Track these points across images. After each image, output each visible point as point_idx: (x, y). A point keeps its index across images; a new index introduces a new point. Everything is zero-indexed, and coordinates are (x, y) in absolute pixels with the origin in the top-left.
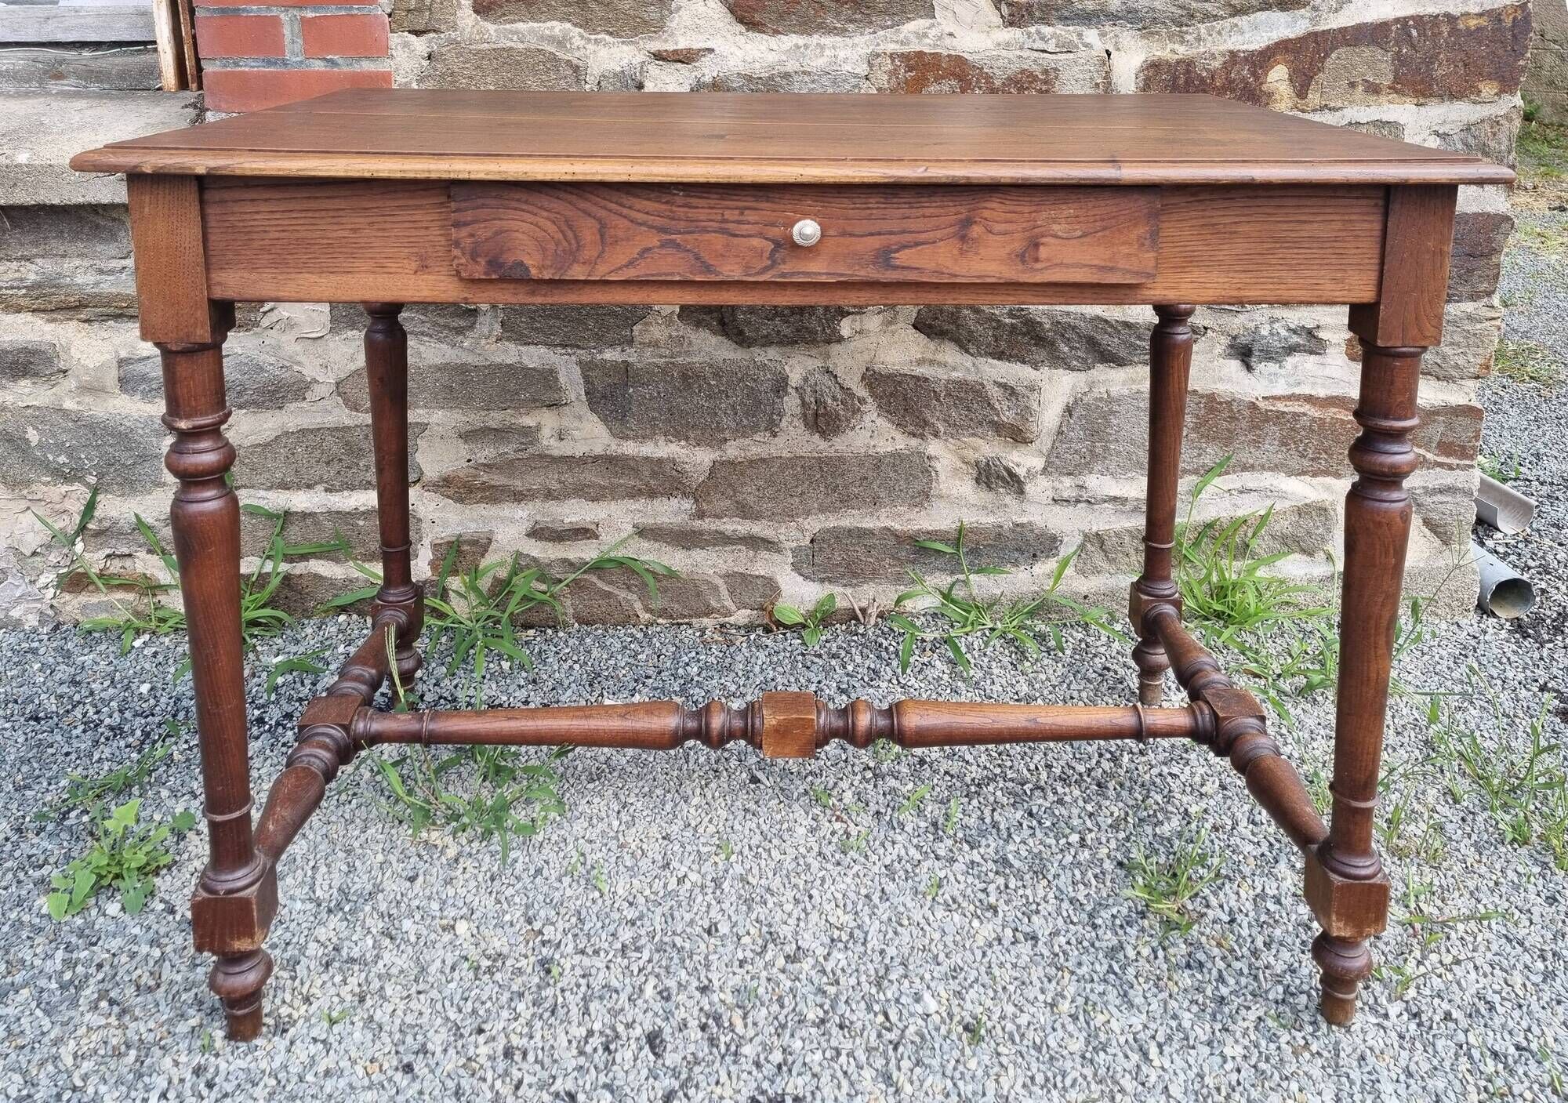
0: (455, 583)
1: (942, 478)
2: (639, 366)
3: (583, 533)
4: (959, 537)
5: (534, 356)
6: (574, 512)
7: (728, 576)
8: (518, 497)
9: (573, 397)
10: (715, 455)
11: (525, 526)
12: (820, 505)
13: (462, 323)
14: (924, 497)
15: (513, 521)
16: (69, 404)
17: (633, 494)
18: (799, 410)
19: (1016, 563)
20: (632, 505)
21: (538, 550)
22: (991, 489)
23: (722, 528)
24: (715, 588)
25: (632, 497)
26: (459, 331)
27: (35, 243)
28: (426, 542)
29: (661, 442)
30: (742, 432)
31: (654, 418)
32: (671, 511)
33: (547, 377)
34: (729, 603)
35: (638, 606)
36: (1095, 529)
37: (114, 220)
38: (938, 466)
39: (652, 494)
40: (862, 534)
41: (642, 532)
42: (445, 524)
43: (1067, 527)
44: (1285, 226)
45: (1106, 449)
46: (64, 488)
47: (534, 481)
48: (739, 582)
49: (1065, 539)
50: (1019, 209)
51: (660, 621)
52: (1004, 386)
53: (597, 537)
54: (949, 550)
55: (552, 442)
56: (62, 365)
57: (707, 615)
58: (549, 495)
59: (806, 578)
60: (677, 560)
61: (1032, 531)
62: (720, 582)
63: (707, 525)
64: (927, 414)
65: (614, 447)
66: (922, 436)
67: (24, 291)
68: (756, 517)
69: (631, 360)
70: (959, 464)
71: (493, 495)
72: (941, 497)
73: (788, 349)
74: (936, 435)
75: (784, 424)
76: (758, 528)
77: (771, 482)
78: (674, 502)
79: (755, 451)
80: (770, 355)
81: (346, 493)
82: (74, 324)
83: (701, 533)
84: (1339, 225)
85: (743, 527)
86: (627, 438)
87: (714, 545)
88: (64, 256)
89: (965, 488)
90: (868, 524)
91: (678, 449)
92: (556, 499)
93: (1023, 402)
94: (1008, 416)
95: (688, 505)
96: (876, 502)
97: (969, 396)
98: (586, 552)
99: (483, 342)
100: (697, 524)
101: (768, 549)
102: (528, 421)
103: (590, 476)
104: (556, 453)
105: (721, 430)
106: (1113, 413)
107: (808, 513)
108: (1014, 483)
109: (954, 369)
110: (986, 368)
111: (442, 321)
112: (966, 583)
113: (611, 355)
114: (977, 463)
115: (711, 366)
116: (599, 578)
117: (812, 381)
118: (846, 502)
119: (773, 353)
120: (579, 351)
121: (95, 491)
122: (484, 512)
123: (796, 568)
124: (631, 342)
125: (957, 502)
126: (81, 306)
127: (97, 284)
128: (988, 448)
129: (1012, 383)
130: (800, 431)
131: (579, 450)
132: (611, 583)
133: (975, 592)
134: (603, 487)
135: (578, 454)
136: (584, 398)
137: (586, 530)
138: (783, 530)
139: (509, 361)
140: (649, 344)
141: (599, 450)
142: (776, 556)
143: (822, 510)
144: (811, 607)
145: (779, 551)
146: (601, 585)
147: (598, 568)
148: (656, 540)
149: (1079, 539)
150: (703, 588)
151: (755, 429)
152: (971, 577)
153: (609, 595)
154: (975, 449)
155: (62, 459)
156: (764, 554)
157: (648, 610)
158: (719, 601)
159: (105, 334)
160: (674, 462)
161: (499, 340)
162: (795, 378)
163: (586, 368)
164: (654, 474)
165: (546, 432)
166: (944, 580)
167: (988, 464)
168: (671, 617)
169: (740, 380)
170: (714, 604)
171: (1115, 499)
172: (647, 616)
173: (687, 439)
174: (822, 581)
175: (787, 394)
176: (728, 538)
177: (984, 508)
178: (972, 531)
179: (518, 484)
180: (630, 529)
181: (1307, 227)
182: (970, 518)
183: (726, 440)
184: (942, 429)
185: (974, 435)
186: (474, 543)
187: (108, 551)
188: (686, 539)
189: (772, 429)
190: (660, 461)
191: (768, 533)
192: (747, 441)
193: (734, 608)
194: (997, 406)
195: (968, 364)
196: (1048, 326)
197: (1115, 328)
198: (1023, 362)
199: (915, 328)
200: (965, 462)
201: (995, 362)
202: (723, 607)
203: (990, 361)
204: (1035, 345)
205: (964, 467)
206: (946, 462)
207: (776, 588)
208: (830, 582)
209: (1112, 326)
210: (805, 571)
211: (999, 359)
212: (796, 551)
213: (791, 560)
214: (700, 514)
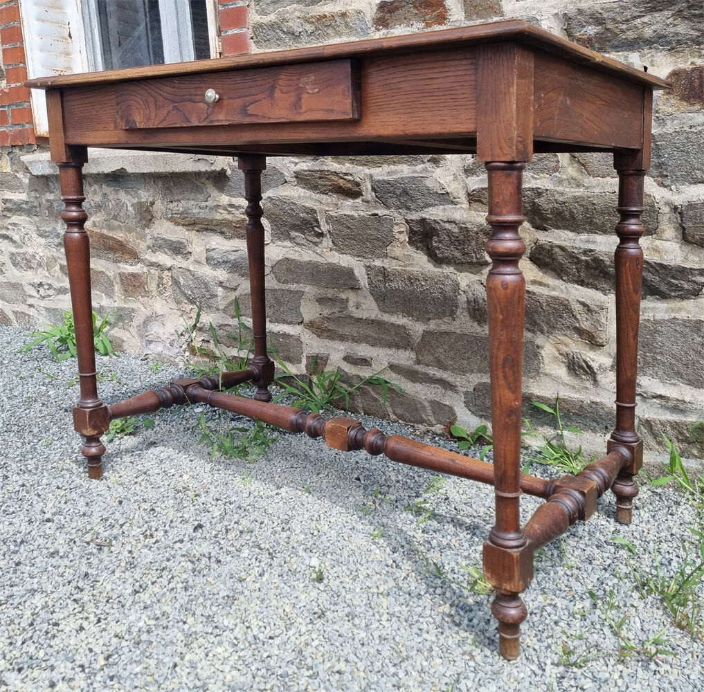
0: (315, 379)
1: (546, 361)
2: (389, 270)
3: (365, 362)
4: (557, 403)
5: (344, 260)
6: (363, 350)
7: (432, 402)
8: (342, 338)
9: (362, 284)
10: (425, 327)
11: (343, 354)
12: (478, 367)
13: (318, 240)
14: (536, 373)
15: (339, 351)
16: (191, 268)
18: (465, 306)
19: (594, 431)
20: (388, 351)
21: (348, 369)
22: (577, 375)
23: (428, 372)
24: (424, 407)
25: (390, 347)
26: (316, 244)
27: (181, 194)
28: (304, 355)
29: (400, 316)
30: (439, 315)
31: (397, 302)
32: (405, 358)
33: (349, 273)
34: (432, 419)
35: (389, 409)
36: (646, 416)
37: (202, 183)
38: (543, 353)
39: (398, 347)
41: (392, 367)
42: (312, 347)
44: (424, 82)
45: (655, 359)
46: (191, 307)
47: (346, 331)
48: (437, 406)
51: (400, 421)
52: (584, 304)
53: (371, 365)
54: (552, 411)
55: (354, 309)
56: (189, 250)
57: (421, 423)
58: (356, 340)
59: (473, 413)
60: (408, 387)
61: (603, 409)
62: (426, 404)
63: (420, 368)
64: (536, 317)
65: (380, 316)
66: (533, 332)
67: (179, 216)
68: (445, 368)
69: (386, 266)
70: (557, 354)
71: (331, 335)
72: (546, 374)
73: (460, 267)
74: (542, 332)
75: (458, 313)
76: (446, 375)
77: (451, 348)
78: (407, 352)
79: (444, 328)
80: (448, 270)
81: (276, 324)
82: (194, 232)
83: (417, 372)
84: (452, 79)
85: (439, 374)
86: (385, 312)
87: (426, 382)
88: (189, 200)
89: (562, 371)
91: (408, 321)
92: (356, 342)
93: (596, 316)
94: (586, 325)
95: (413, 355)
97: (561, 308)
98: (366, 373)
99: (325, 250)
100: (417, 367)
101: (451, 390)
102: (343, 296)
103: (370, 332)
104: (355, 316)
105: (428, 312)
106: (657, 332)
107: (472, 371)
108: (590, 372)
109: (554, 289)
110: (573, 291)
111: (309, 238)
112: (561, 436)
113: (378, 263)
114: (567, 354)
115: (422, 274)
116: (373, 390)
117: (472, 288)
119: (452, 269)
120: (364, 260)
121: (200, 309)
122: (328, 344)
123: (467, 404)
124: (386, 256)
125: (556, 379)
126: (194, 224)
127: (199, 213)
128: (577, 347)
129: (588, 302)
130: (467, 319)
131: (365, 315)
132: (378, 394)
133: (567, 444)
134: (375, 339)
135: (364, 318)
136: (368, 286)
137: (366, 360)
138: (458, 380)
139: (334, 262)
140: (394, 258)
141: (373, 317)
142: (455, 395)
143: (479, 371)
144: (473, 430)
145: (457, 392)
146: (372, 393)
147: (370, 382)
148: (399, 374)
150: (419, 406)
151: (444, 315)
152: (565, 433)
153: (376, 400)
154: (566, 345)
155: (190, 293)
156: (450, 393)
157: (395, 414)
158: (427, 416)
159: (203, 238)
160: (404, 327)
161: (331, 250)
162: (463, 285)
163: (368, 267)
164: (396, 334)
165: (351, 303)
166: (550, 432)
167: (573, 357)
168: (405, 420)
169: (436, 283)
170: (424, 416)
171: (660, 397)
172: (394, 417)
173: (412, 316)
174: (481, 416)
175: (459, 294)
176: (430, 378)
177: (574, 388)
178: (564, 400)
179: (340, 331)
180: (387, 365)
181: (435, 81)
182: (565, 393)
183: (430, 319)
184: (545, 328)
185: (566, 335)
186: (322, 359)
187: (203, 338)
188: (412, 375)
189: (452, 314)
190: (399, 326)
191: (450, 379)
192: (440, 321)
193: (434, 422)
194: (579, 317)
195: (563, 287)
196: (608, 263)
197: (656, 269)
198: (597, 289)
199: (531, 260)
200: (560, 354)
201: (579, 287)
202: (429, 420)
203: (576, 286)
204: (604, 277)
205: (560, 357)
206: (548, 352)
207: (455, 414)
208: (485, 419)
209: (652, 267)
210: (472, 408)
211: (582, 285)
212: (466, 394)
213: (463, 399)
214: (418, 362)
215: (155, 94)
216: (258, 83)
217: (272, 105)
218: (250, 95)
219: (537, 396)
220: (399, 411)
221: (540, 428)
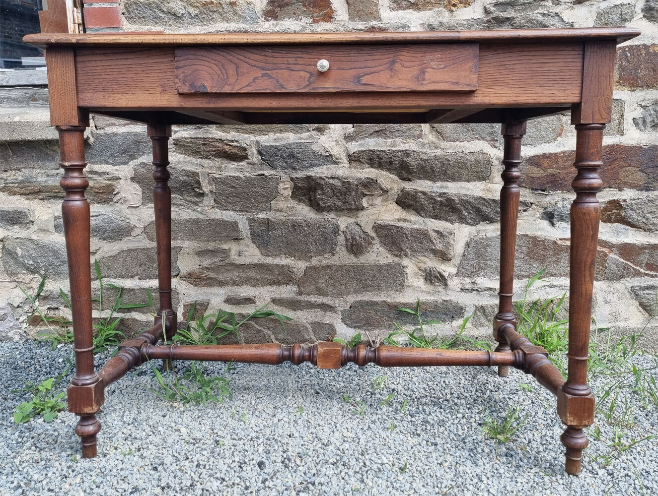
0: (193, 324)
1: (409, 277)
2: (274, 220)
3: (249, 301)
4: (418, 306)
5: (228, 215)
6: (245, 291)
7: (312, 324)
8: (221, 284)
9: (245, 235)
10: (307, 264)
11: (224, 298)
12: (354, 289)
13: (197, 200)
14: (401, 286)
15: (218, 295)
16: (34, 237)
17: (272, 283)
18: (344, 243)
19: (444, 321)
20: (270, 288)
21: (229, 309)
22: (432, 283)
23: (310, 300)
24: (307, 329)
25: (271, 285)
26: (196, 203)
28: (181, 304)
29: (283, 258)
30: (319, 253)
31: (280, 246)
32: (287, 291)
33: (234, 225)
34: (313, 337)
35: (273, 337)
36: (480, 304)
37: (54, 151)
38: (407, 271)
39: (279, 283)
40: (373, 304)
41: (274, 301)
42: (189, 296)
43: (468, 303)
45: (486, 264)
46: (31, 277)
47: (227, 276)
48: (318, 326)
49: (467, 309)
50: (415, 55)
52: (438, 232)
53: (255, 303)
54: (413, 312)
55: (236, 257)
56: (32, 219)
57: (303, 342)
58: (234, 283)
59: (348, 326)
60: (290, 314)
61: (451, 304)
62: (309, 326)
63: (303, 298)
64: (402, 245)
65: (263, 260)
66: (400, 256)
67: (17, 185)
68: (325, 295)
69: (270, 218)
70: (417, 270)
71: (210, 282)
72: (409, 287)
73: (339, 213)
74: (406, 256)
75: (337, 249)
76: (325, 300)
77: (331, 277)
78: (289, 287)
79: (325, 262)
80: (330, 216)
81: (147, 280)
82: (37, 200)
83: (300, 301)
85: (319, 300)
86: (268, 256)
87: (307, 309)
88: (33, 168)
89: (420, 282)
90: (376, 299)
91: (290, 261)
92: (237, 285)
93: (446, 240)
94: (439, 246)
95: (295, 288)
96: (379, 288)
97: (422, 236)
98: (249, 310)
99: (206, 208)
100: (299, 297)
101: (330, 311)
102: (225, 247)
103: (252, 274)
104: (237, 262)
105: (309, 252)
106: (488, 245)
107: (349, 294)
108: (442, 280)
109: (415, 223)
110: (429, 223)
111: (189, 199)
112: (421, 330)
113: (261, 215)
114: (425, 269)
115: (305, 221)
116: (256, 323)
117: (350, 229)
118: (366, 288)
119: (332, 215)
120: (248, 214)
121: (44, 278)
122: (206, 291)
123: (343, 320)
124: (270, 209)
125: (416, 289)
126: (39, 192)
127: (47, 181)
128: (431, 263)
129: (441, 230)
130: (345, 253)
131: (247, 261)
132: (261, 326)
133: (425, 334)
134: (258, 280)
135: (247, 263)
136: (250, 236)
137: (250, 299)
138: (337, 302)
139: (217, 218)
140: (278, 210)
141: (256, 261)
142: (334, 314)
143: (355, 292)
144: (350, 340)
145: (335, 312)
146: (256, 326)
147: (254, 317)
148: (281, 306)
149: (473, 309)
150: (301, 329)
151: (324, 251)
152: (423, 327)
153: (260, 331)
154: (425, 263)
155: (31, 262)
156: (329, 313)
157: (277, 339)
158: (308, 335)
159: (50, 206)
160: (288, 267)
161: (213, 207)
162: (342, 227)
163: (251, 221)
164: (280, 273)
165: (233, 252)
166: (411, 328)
167: (430, 271)
168: (287, 343)
169: (318, 228)
170: (306, 337)
171: (490, 289)
172: (276, 343)
173: (295, 256)
174: (355, 327)
175: (339, 234)
176: (313, 304)
177: (429, 293)
178: (423, 303)
179: (221, 277)
180: (269, 299)
182: (424, 298)
183: (312, 257)
184: (409, 253)
185: (424, 256)
186: (201, 305)
187: (49, 306)
188: (294, 305)
189: (332, 251)
190: (283, 266)
191: (331, 303)
192: (321, 258)
193: (315, 339)
194: (434, 241)
195: (421, 221)
196: (457, 201)
197: (489, 203)
198: (447, 220)
199: (397, 203)
200: (420, 270)
201: (434, 220)
202: (310, 338)
203: (431, 220)
204: (452, 212)
205: (420, 272)
206: (411, 269)
207: (335, 330)
208: (359, 328)
209: (487, 202)
210: (347, 322)
211: (435, 219)
212: (343, 312)
213: (341, 317)
214: (300, 293)
215: (237, 61)
216: (376, 57)
217: (391, 77)
218: (365, 67)
219: (403, 304)
220: (281, 337)
221: (403, 327)
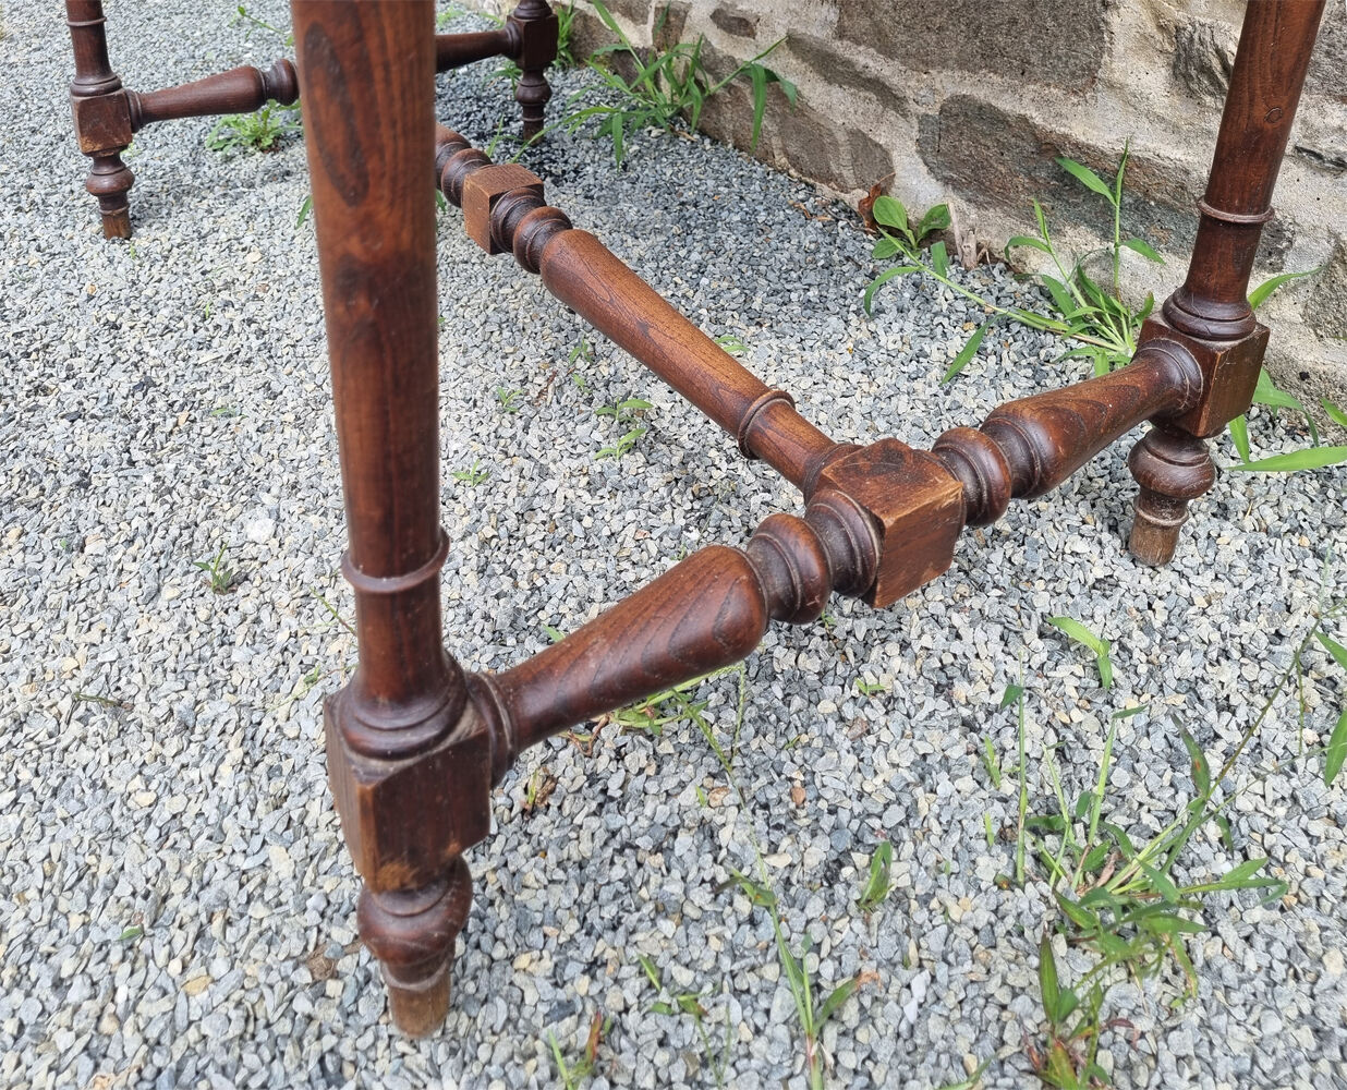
1: (1119, 48)
3: (744, 26)
4: (1121, 170)
7: (854, 134)
12: (958, 54)
14: (1085, 78)
21: (717, 40)
22: (1191, 94)
23: (854, 58)
24: (835, 144)
28: (653, 4)
32: (819, 20)
34: (847, 173)
35: (779, 143)
38: (1116, 20)
40: (997, 119)
41: (793, 42)
43: (1306, 218)
48: (864, 146)
49: (1299, 241)
51: (792, 171)
53: (752, 34)
54: (1104, 190)
57: (827, 181)
59: (931, 170)
60: (815, 92)
62: (841, 137)
63: (842, 48)
68: (888, 50)
70: (1151, 28)
72: (1111, 86)
76: (889, 71)
83: (837, 58)
85: (876, 65)
87: (850, 85)
89: (1154, 79)
90: (1006, 104)
95: (833, 14)
96: (1024, 71)
98: (744, 53)
100: (839, 47)
101: (895, 108)
107: (944, 64)
112: (1111, 258)
114: (1179, 30)
116: (751, 92)
118: (988, 58)
123: (921, 150)
125: (1133, 101)
133: (1123, 281)
137: (748, 23)
138: (912, 83)
142: (901, 122)
143: (962, 64)
144: (922, 214)
145: (905, 116)
146: (751, 101)
147: (746, 74)
148: (804, 61)
149: (1325, 249)
150: (827, 140)
152: (1126, 252)
156: (891, 115)
157: (787, 154)
158: (839, 165)
166: (1090, 243)
167: (1191, 40)
168: (800, 171)
170: (833, 167)
172: (784, 160)
174: (947, 181)
176: (857, 75)
177: (1176, 129)
178: (1140, 163)
180: (782, 34)
182: (1151, 143)
186: (677, 14)
188: (828, 66)
191: (895, 81)
193: (852, 182)
200: (1161, 28)
202: (841, 175)
205: (1159, 37)
206: (1129, 19)
207: (890, 169)
208: (954, 188)
210: (930, 159)
212: (924, 119)
213: (915, 134)
214: (841, 34)
219: (1077, 146)
220: (793, 149)
221: (1069, 231)
